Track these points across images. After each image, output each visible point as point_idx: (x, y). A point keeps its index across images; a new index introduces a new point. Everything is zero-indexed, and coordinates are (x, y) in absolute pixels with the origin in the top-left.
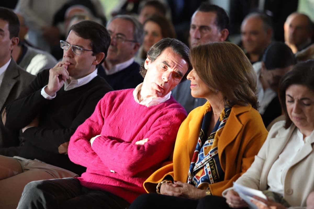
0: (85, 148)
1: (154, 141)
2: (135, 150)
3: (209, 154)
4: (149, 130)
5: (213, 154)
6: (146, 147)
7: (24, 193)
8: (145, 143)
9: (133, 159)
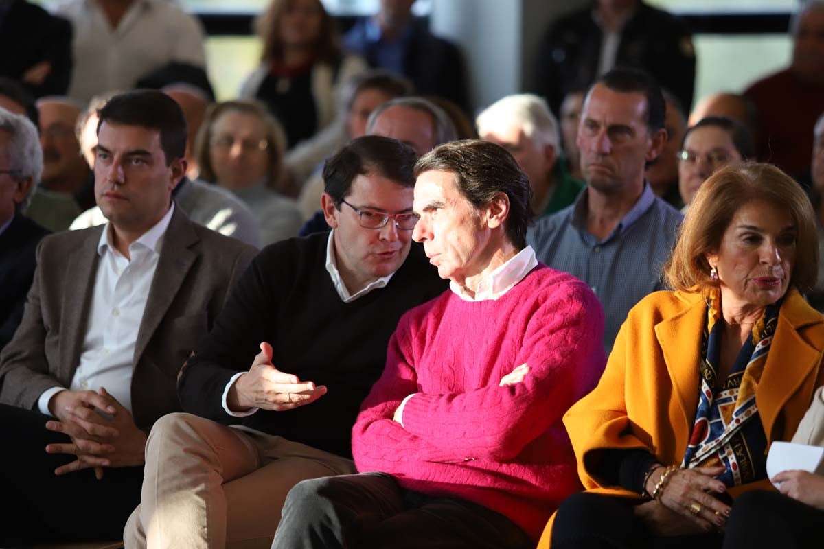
0: (389, 436)
1: (542, 366)
2: (506, 397)
3: (733, 419)
4: (520, 348)
5: (742, 418)
6: (529, 386)
7: (290, 508)
8: (525, 377)
9: (506, 419)
